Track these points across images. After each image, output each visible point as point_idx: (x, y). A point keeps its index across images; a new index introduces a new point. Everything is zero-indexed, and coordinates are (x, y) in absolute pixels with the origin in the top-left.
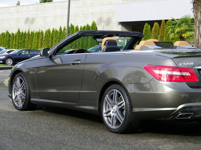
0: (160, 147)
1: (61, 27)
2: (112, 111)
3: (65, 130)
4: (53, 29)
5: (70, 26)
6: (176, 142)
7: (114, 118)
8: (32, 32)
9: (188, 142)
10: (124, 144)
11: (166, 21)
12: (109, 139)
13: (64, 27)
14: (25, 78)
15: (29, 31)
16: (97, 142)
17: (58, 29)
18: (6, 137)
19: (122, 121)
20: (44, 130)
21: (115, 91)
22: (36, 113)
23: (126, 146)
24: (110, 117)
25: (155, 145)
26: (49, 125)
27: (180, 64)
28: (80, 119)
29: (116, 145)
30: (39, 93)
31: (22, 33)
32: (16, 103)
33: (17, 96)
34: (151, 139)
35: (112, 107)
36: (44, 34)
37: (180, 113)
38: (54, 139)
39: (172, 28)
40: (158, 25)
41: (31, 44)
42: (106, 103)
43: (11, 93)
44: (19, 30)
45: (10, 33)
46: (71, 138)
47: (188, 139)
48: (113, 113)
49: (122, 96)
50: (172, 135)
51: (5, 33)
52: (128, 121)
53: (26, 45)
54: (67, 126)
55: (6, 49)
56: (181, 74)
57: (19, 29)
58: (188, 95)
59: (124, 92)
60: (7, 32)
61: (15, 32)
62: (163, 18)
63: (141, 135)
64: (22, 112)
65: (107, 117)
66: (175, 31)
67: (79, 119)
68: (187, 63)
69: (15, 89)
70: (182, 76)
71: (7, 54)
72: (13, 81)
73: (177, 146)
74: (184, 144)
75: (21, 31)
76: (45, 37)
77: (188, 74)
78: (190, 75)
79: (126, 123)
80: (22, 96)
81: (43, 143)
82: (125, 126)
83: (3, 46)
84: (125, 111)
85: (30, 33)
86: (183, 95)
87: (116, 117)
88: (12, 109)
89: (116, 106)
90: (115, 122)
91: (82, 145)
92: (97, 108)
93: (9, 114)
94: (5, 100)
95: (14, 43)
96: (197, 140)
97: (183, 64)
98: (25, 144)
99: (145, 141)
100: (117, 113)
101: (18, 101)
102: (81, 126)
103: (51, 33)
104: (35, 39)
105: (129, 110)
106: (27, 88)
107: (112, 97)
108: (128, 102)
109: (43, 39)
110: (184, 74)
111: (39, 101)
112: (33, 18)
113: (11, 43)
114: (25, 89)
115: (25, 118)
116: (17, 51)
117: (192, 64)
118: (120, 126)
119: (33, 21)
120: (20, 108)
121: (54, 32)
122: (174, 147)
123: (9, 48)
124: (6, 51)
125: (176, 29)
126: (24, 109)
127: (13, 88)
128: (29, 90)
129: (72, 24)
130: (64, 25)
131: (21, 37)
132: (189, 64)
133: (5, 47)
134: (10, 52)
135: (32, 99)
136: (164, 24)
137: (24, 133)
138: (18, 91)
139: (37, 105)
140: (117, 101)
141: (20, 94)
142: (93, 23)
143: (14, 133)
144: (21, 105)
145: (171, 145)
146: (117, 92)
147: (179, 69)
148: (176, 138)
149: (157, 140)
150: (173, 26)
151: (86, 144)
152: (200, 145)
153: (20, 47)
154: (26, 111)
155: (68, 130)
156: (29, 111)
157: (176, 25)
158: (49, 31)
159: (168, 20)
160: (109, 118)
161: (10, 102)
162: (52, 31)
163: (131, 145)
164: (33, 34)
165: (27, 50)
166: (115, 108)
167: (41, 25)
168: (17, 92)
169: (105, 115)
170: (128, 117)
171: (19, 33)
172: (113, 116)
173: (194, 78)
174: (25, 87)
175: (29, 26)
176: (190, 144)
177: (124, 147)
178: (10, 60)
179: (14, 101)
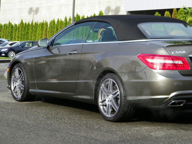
0: (152, 133)
1: (66, 17)
2: (107, 100)
3: (61, 119)
4: (58, 19)
5: (76, 16)
6: (168, 129)
7: (109, 107)
8: (35, 23)
9: (180, 129)
10: (117, 131)
11: (178, 9)
12: (103, 127)
13: (69, 18)
14: (23, 69)
15: (32, 22)
16: (91, 129)
17: (63, 20)
18: (4, 126)
19: (117, 110)
20: (41, 119)
21: (110, 80)
22: (35, 103)
23: (119, 133)
24: (106, 106)
25: (148, 132)
26: (47, 115)
27: (173, 53)
28: (78, 109)
29: (110, 132)
30: (37, 83)
31: (26, 24)
32: (14, 94)
33: (16, 87)
34: (145, 127)
35: (108, 96)
36: (49, 25)
37: (172, 100)
38: (50, 128)
39: (183, 17)
40: (169, 14)
41: (35, 36)
42: (102, 92)
43: (10, 84)
44: (22, 21)
45: (13, 24)
46: (67, 126)
47: (181, 127)
48: (108, 102)
49: (116, 85)
50: (166, 124)
51: (7, 24)
52: (122, 109)
53: (30, 37)
54: (64, 115)
55: (8, 41)
56: (174, 62)
57: (22, 19)
58: (181, 83)
59: (119, 81)
60: (10, 23)
61: (18, 23)
62: (174, 7)
63: (136, 123)
64: (21, 102)
65: (103, 105)
66: (187, 20)
67: (76, 109)
68: (180, 52)
69: (14, 80)
70: (174, 64)
71: (9, 46)
72: (12, 72)
73: (169, 133)
74: (176, 130)
75: (24, 22)
76: (50, 28)
77: (180, 62)
78: (182, 63)
79: (120, 112)
80: (21, 87)
81: (38, 131)
82: (119, 114)
83: (6, 38)
84: (119, 100)
85: (34, 24)
86: (176, 83)
87: (111, 106)
88: (11, 100)
89: (111, 95)
90: (111, 110)
91: (77, 133)
92: (93, 98)
93: (8, 105)
94: (4, 92)
95: (17, 34)
96: (189, 128)
97: (175, 52)
98: (21, 132)
99: (138, 128)
100: (112, 102)
101: (17, 92)
102: (78, 116)
103: (56, 23)
104: (39, 30)
105: (123, 98)
106: (26, 79)
107: (107, 87)
108: (122, 90)
109: (48, 30)
110: (177, 62)
111: (37, 92)
112: (37, 8)
113: (14, 35)
114: (23, 80)
115: (23, 108)
116: (19, 44)
117: (184, 52)
118: (115, 115)
119: (37, 11)
120: (19, 99)
121: (59, 23)
122: (166, 133)
123: (11, 40)
124: (8, 43)
125: (188, 18)
126: (23, 100)
127: (12, 79)
128: (27, 80)
129: (78, 14)
130: (69, 15)
131: (25, 28)
132: (182, 53)
133: (8, 39)
134: (13, 45)
135: (30, 90)
136: (175, 13)
137: (21, 122)
138: (17, 82)
139: (35, 96)
140: (112, 90)
141: (19, 85)
142: (100, 12)
143: (11, 122)
144: (19, 96)
145: (163, 132)
146: (112, 81)
147: (171, 57)
148: (169, 126)
149: (150, 128)
150: (185, 15)
151: (80, 132)
152: (191, 132)
153: (24, 39)
154: (25, 102)
155: (64, 119)
156: (28, 102)
157: (187, 14)
158: (54, 22)
159: (179, 9)
160: (104, 107)
161: (10, 94)
162: (57, 22)
163: (124, 132)
164: (37, 24)
165: (30, 42)
166: (110, 97)
167: (46, 15)
168: (15, 83)
169: (100, 104)
170: (122, 106)
171: (22, 24)
172: (109, 104)
173: (186, 66)
174: (23, 78)
175: (32, 17)
176: (182, 131)
177: (117, 134)
178: (13, 52)
179: (13, 92)
